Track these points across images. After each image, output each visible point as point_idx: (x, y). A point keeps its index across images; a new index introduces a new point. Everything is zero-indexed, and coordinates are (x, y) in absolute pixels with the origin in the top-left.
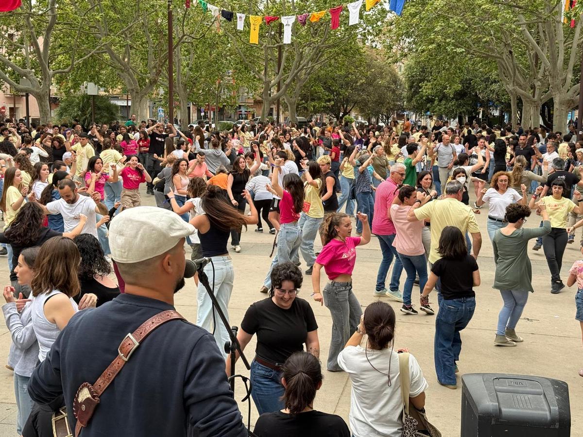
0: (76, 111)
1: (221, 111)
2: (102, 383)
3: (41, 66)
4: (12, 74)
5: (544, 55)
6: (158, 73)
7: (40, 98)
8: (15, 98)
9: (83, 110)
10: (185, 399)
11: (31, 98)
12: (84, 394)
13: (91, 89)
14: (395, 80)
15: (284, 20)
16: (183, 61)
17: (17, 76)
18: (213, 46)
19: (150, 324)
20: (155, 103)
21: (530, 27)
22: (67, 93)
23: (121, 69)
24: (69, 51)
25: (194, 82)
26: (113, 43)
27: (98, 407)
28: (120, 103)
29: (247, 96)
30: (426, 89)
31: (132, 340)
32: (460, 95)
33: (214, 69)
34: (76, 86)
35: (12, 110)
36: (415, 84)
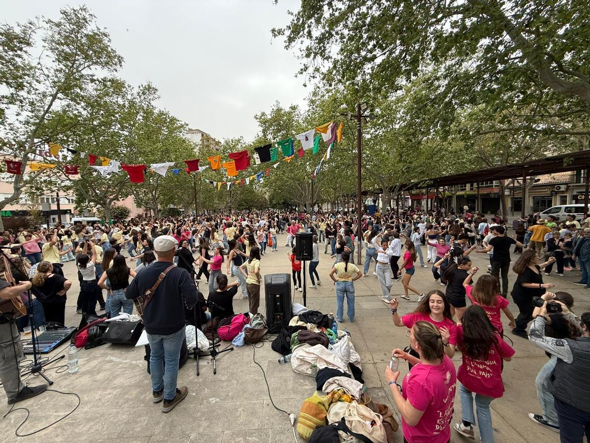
0: (167, 213)
1: (215, 211)
2: (154, 288)
3: (155, 199)
4: (145, 203)
5: (304, 193)
6: (193, 200)
7: (154, 210)
8: (146, 210)
9: (169, 213)
10: (180, 288)
11: (152, 210)
12: (148, 292)
13: (172, 206)
14: (266, 199)
15: (228, 183)
16: (201, 197)
17: (146, 203)
18: (210, 192)
19: (168, 270)
20: (193, 210)
21: (299, 184)
22: (164, 208)
23: (181, 200)
24: (164, 195)
25: (205, 203)
26: (177, 192)
27: (154, 295)
28: (181, 210)
29: (222, 206)
30: (274, 202)
31: (163, 274)
32: (284, 203)
33: (211, 198)
34: (167, 206)
35: (146, 214)
36: (271, 201)
